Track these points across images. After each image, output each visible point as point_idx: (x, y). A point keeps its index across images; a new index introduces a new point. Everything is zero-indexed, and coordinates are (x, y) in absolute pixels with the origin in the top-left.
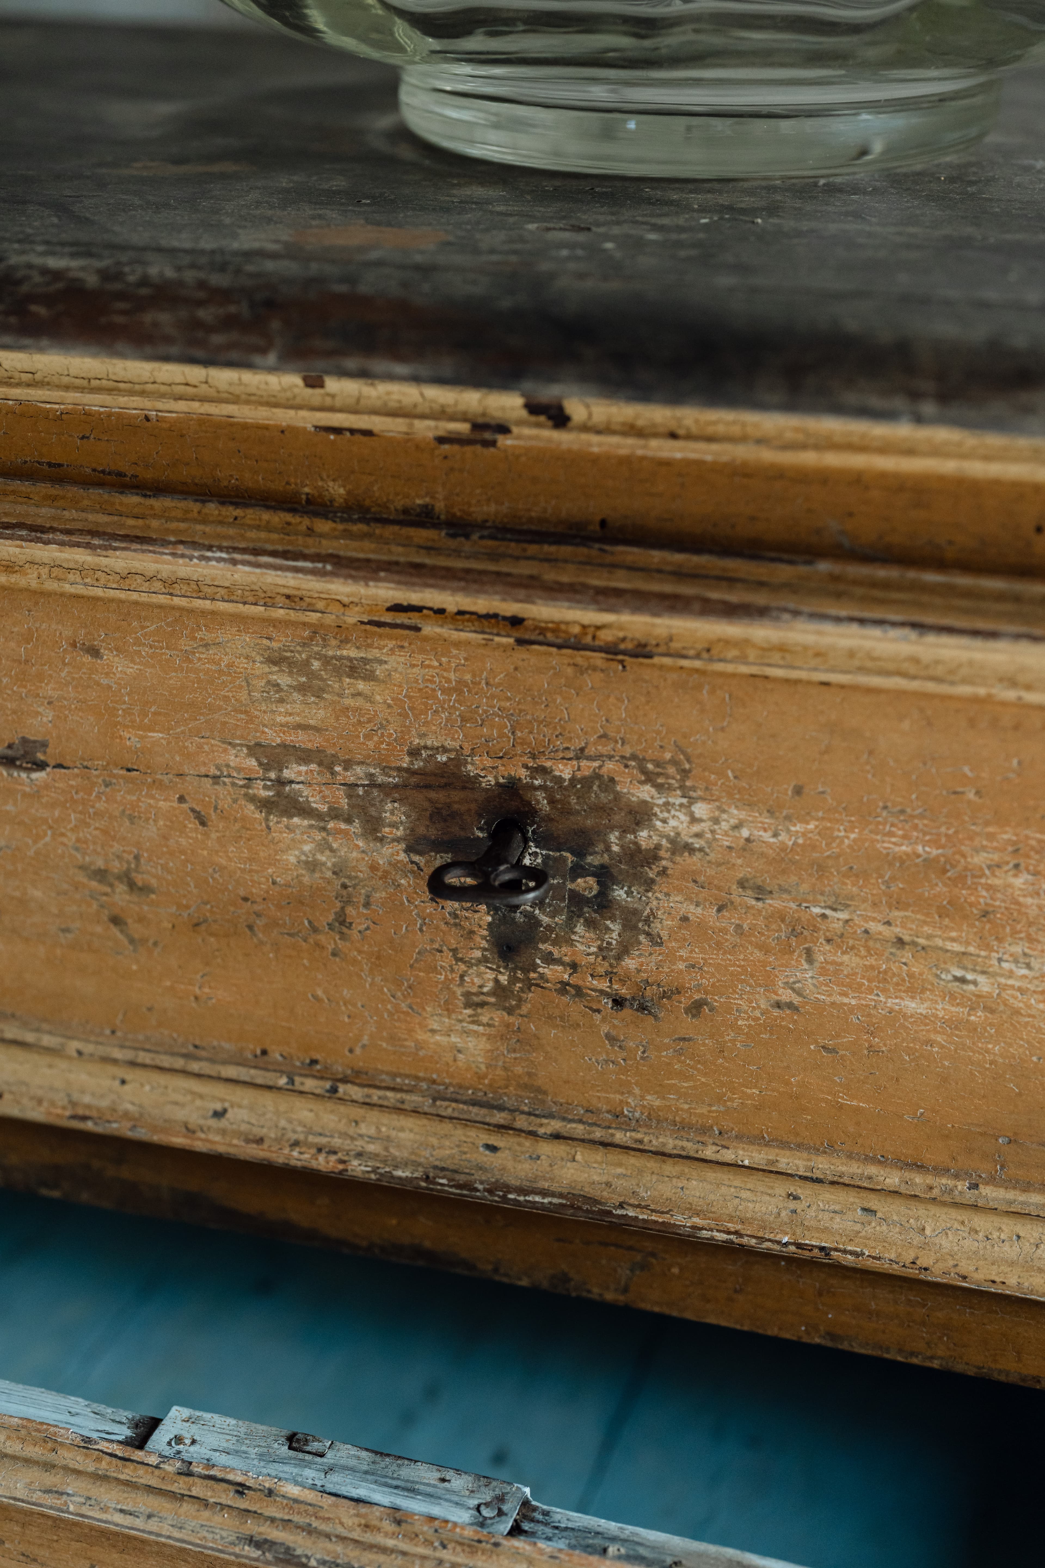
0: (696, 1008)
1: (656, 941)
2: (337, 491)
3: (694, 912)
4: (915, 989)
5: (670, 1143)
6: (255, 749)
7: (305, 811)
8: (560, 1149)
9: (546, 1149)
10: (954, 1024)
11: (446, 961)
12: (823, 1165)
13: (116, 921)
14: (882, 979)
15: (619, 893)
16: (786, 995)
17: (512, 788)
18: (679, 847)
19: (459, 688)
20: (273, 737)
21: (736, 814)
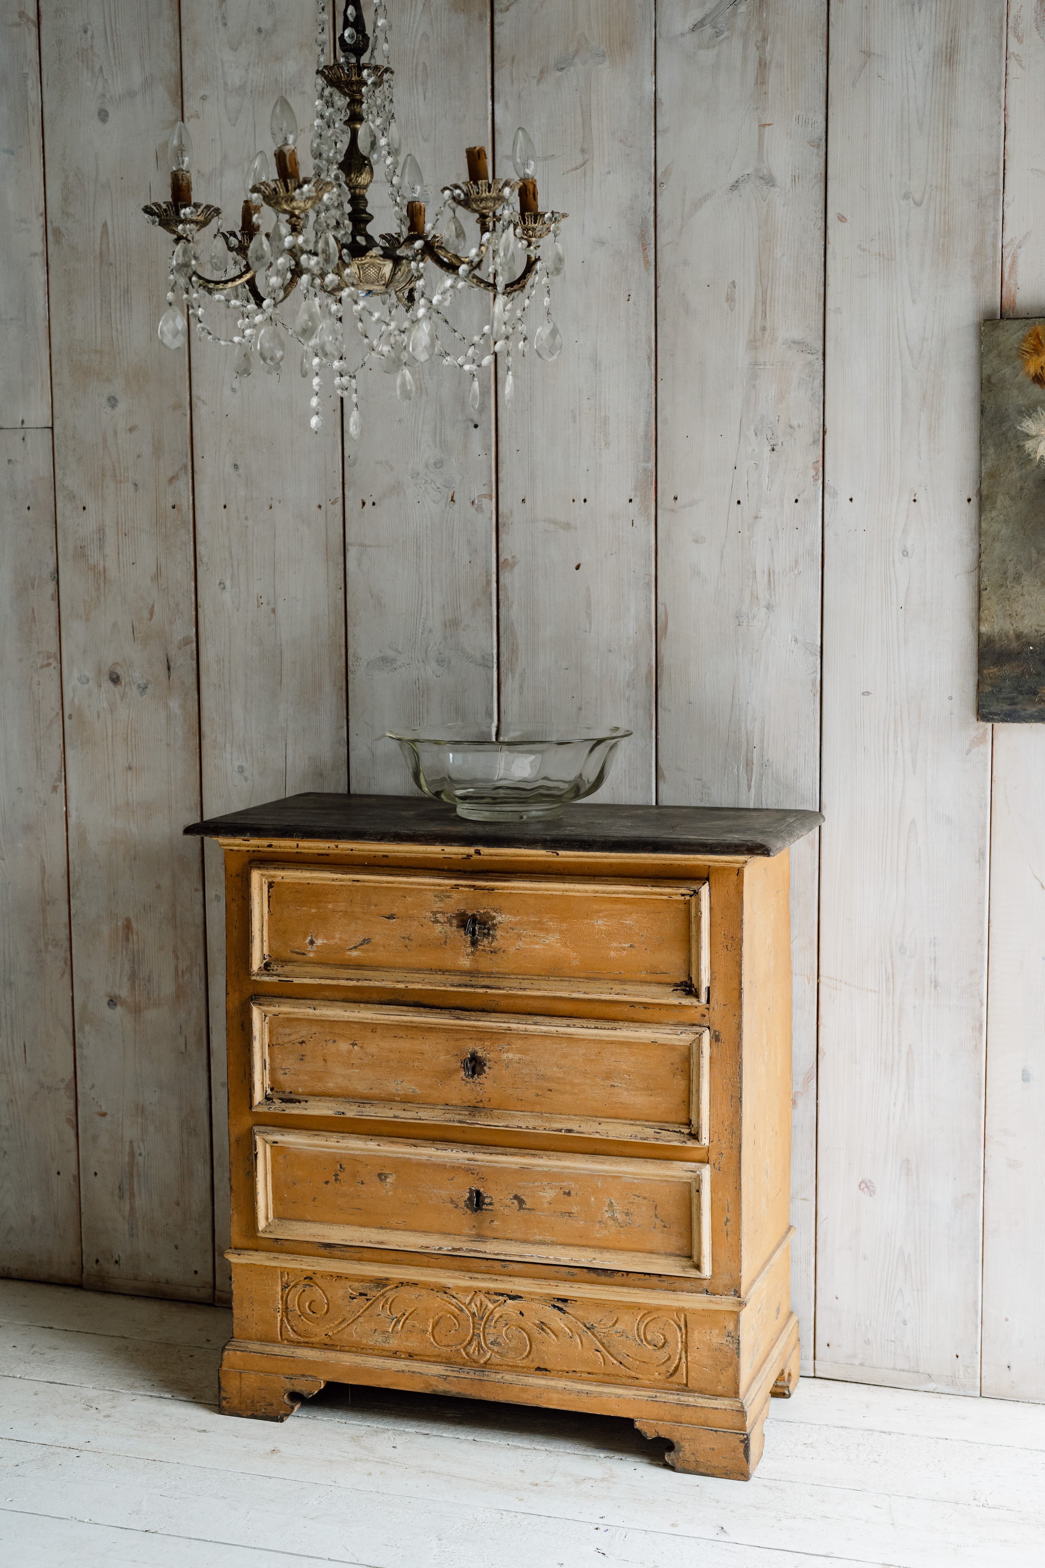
0: (504, 951)
1: (497, 940)
2: (445, 868)
3: (503, 934)
4: (537, 944)
5: (500, 976)
6: (432, 912)
7: (440, 922)
8: (482, 979)
9: (480, 979)
10: (544, 949)
11: (463, 947)
12: (525, 977)
13: (406, 946)
14: (532, 943)
15: (491, 932)
16: (518, 947)
17: (474, 915)
18: (500, 923)
19: (465, 899)
20: (435, 910)
21: (509, 916)
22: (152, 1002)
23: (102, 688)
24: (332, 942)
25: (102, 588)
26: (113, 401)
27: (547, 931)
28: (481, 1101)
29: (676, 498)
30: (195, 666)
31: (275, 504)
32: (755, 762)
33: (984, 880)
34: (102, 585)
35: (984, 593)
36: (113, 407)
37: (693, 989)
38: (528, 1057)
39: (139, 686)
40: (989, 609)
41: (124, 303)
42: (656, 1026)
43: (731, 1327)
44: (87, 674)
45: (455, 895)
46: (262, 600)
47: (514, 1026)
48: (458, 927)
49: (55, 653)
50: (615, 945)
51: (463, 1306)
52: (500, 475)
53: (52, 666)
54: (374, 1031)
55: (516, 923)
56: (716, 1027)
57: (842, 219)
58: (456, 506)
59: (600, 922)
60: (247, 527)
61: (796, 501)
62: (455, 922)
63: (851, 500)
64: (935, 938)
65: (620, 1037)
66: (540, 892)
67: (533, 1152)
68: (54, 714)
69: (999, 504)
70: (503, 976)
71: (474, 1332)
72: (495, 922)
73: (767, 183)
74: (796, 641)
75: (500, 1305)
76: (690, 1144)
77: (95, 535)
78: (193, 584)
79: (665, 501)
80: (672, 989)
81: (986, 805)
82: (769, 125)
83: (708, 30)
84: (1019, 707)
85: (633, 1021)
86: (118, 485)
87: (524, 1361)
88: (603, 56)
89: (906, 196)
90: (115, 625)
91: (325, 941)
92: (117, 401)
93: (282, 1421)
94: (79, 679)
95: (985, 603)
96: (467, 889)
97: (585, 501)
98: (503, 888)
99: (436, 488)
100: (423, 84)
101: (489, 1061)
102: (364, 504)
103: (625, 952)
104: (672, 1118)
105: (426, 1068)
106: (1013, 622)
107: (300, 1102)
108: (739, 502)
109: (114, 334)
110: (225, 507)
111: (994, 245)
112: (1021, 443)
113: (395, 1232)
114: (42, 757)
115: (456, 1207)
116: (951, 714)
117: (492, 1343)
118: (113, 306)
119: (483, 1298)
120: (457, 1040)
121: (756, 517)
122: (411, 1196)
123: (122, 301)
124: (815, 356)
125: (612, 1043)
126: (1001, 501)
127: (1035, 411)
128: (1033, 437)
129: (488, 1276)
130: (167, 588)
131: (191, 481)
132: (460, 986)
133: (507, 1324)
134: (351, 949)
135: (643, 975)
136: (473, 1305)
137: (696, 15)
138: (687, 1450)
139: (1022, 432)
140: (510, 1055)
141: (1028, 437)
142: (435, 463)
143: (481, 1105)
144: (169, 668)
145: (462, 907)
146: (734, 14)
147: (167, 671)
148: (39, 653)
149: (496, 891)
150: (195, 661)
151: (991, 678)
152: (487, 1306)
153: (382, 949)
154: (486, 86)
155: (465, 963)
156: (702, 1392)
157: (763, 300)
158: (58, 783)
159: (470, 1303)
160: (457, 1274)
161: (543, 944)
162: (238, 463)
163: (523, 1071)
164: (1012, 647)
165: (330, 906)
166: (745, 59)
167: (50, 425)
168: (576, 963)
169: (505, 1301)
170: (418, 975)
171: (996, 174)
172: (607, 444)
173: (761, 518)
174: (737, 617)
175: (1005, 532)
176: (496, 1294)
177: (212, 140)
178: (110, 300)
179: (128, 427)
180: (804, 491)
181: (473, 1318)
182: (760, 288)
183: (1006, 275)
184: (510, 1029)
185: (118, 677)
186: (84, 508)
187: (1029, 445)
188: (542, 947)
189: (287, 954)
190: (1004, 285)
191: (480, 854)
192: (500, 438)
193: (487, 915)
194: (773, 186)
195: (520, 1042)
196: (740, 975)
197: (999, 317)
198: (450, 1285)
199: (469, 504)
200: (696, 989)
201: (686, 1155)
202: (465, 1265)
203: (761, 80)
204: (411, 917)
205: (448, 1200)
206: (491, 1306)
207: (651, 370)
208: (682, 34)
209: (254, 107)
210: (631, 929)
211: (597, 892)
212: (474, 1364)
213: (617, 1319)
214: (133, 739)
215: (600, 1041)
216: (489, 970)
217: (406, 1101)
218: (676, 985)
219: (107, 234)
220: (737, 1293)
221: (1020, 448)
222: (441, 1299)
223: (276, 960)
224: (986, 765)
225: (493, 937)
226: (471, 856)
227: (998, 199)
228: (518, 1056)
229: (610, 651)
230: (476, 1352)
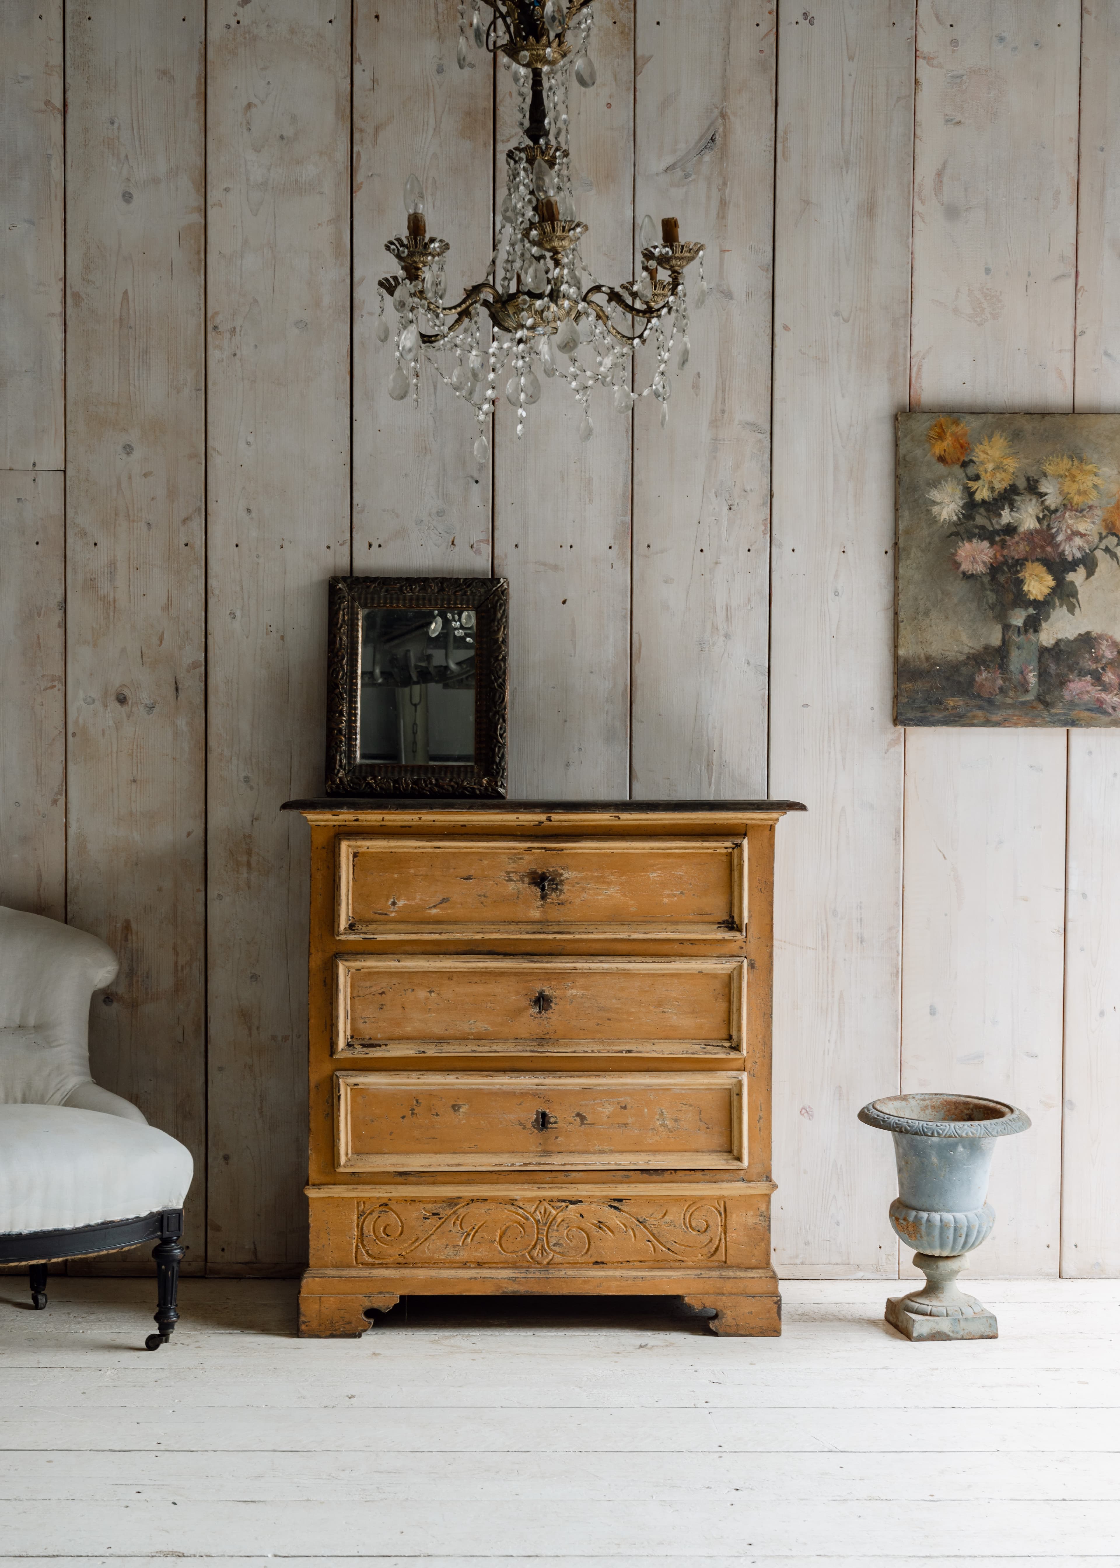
0: (570, 903)
1: (564, 893)
2: (519, 833)
3: (569, 888)
4: (599, 894)
5: (568, 923)
6: (506, 872)
7: (513, 881)
8: (552, 927)
9: (550, 927)
10: (605, 899)
11: (533, 901)
12: (590, 923)
13: (482, 903)
14: (595, 894)
15: (559, 887)
16: (582, 899)
17: (544, 873)
18: (567, 879)
19: (536, 859)
20: (508, 870)
21: (574, 873)
22: (150, 996)
23: (109, 708)
24: (413, 903)
25: (111, 617)
26: (128, 449)
27: (609, 883)
28: (548, 1033)
29: (649, 546)
30: (203, 688)
31: (286, 544)
32: (715, 763)
33: (900, 854)
34: (111, 614)
35: (901, 624)
36: (128, 454)
37: (735, 926)
38: (590, 992)
39: (146, 706)
40: (905, 638)
41: (143, 362)
42: (702, 958)
43: (763, 1208)
44: (93, 695)
45: (527, 857)
46: (271, 629)
47: (579, 965)
48: (529, 884)
49: (60, 677)
50: (667, 892)
51: (528, 1215)
52: (496, 524)
53: (56, 689)
54: (450, 979)
55: (581, 878)
56: (752, 957)
57: (786, 328)
58: (457, 549)
59: (654, 874)
60: (258, 564)
61: (749, 550)
62: (527, 880)
63: (793, 550)
64: (861, 902)
65: (672, 969)
66: (603, 851)
67: (595, 1073)
68: (57, 732)
69: (912, 555)
70: (571, 923)
71: (538, 1237)
72: (562, 878)
73: (726, 296)
74: (748, 663)
75: (562, 1211)
76: (733, 1055)
77: (106, 568)
78: (203, 614)
79: (640, 548)
80: (717, 926)
81: (900, 793)
82: (728, 251)
83: (679, 173)
84: (928, 714)
85: (681, 955)
86: (131, 524)
87: (584, 1258)
88: (591, 185)
89: (837, 314)
90: (124, 650)
91: (406, 902)
92: (133, 449)
93: (359, 1336)
94: (85, 700)
95: (902, 632)
96: (539, 851)
97: (571, 547)
98: (571, 849)
99: (437, 533)
100: (432, 194)
101: (556, 998)
102: (370, 546)
103: (676, 898)
104: (715, 1035)
105: (498, 1008)
106: (924, 647)
107: (380, 1046)
108: (702, 551)
109: (132, 388)
110: (237, 546)
111: (905, 356)
112: (929, 508)
113: (469, 1155)
114: (43, 773)
115: (524, 1129)
116: (873, 721)
117: (554, 1245)
118: (131, 364)
119: (548, 1206)
120: (526, 982)
121: (717, 563)
122: (482, 1122)
123: (141, 360)
124: (764, 435)
125: (663, 975)
126: (914, 552)
127: (940, 483)
128: (938, 504)
129: (554, 1185)
130: (178, 617)
131: (204, 522)
132: (534, 933)
133: (568, 1227)
134: (431, 908)
135: (691, 917)
136: (538, 1213)
137: (669, 160)
138: (729, 1317)
139: (930, 499)
140: (574, 992)
141: (934, 503)
142: (438, 512)
143: (547, 1036)
144: (177, 689)
145: (533, 867)
146: (700, 162)
147: (175, 692)
148: (43, 676)
149: (565, 851)
150: (203, 684)
151: (907, 691)
152: (550, 1213)
153: (460, 906)
154: (489, 201)
155: (535, 914)
156: (739, 1267)
157: (723, 388)
158: (59, 797)
159: (535, 1212)
160: (525, 1186)
161: (605, 895)
162: (251, 507)
163: (586, 1005)
164: (923, 667)
165: (412, 871)
166: (709, 197)
167: (63, 468)
168: (633, 909)
169: (567, 1207)
170: (494, 927)
171: (906, 302)
172: (591, 501)
173: (720, 563)
174: (700, 644)
175: (917, 577)
176: (559, 1201)
177: (234, 226)
178: (129, 360)
179: (143, 473)
180: (755, 542)
181: (537, 1225)
182: (720, 379)
183: (913, 380)
184: (575, 969)
185: (125, 698)
186: (96, 544)
187: (935, 509)
188: (604, 897)
189: (371, 915)
190: (912, 387)
191: (550, 820)
192: (496, 493)
193: (556, 872)
194: (731, 299)
195: (583, 980)
196: (771, 913)
197: (908, 411)
198: (517, 1198)
199: (469, 548)
200: (737, 926)
201: (726, 1066)
202: (531, 1178)
203: (722, 215)
204: (486, 878)
205: (517, 1123)
206: (554, 1212)
207: (628, 441)
208: (657, 174)
209: (274, 202)
210: (681, 879)
211: (653, 849)
212: (538, 1266)
213: (667, 1212)
214: (139, 754)
215: (654, 974)
216: (557, 919)
217: (479, 1038)
218: (719, 923)
219: (128, 301)
220: (769, 1179)
221: (929, 512)
222: (508, 1210)
223: (360, 921)
224: (900, 761)
225: (561, 891)
226: (543, 823)
227: (908, 321)
228: (581, 992)
229: (592, 672)
230: (540, 1255)
